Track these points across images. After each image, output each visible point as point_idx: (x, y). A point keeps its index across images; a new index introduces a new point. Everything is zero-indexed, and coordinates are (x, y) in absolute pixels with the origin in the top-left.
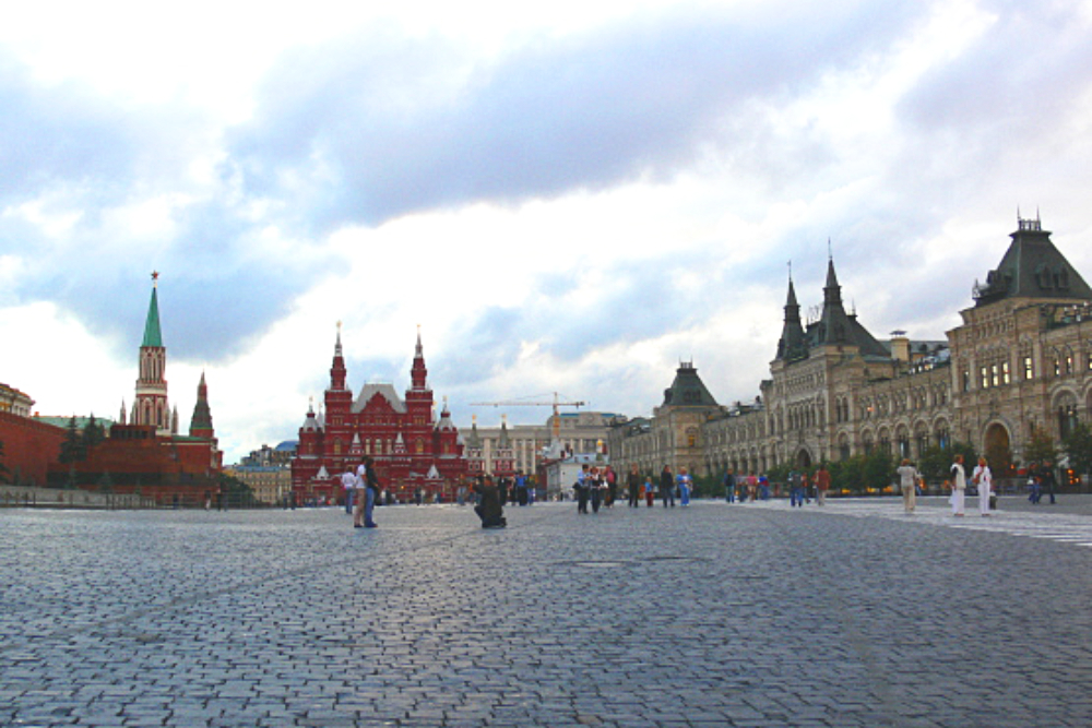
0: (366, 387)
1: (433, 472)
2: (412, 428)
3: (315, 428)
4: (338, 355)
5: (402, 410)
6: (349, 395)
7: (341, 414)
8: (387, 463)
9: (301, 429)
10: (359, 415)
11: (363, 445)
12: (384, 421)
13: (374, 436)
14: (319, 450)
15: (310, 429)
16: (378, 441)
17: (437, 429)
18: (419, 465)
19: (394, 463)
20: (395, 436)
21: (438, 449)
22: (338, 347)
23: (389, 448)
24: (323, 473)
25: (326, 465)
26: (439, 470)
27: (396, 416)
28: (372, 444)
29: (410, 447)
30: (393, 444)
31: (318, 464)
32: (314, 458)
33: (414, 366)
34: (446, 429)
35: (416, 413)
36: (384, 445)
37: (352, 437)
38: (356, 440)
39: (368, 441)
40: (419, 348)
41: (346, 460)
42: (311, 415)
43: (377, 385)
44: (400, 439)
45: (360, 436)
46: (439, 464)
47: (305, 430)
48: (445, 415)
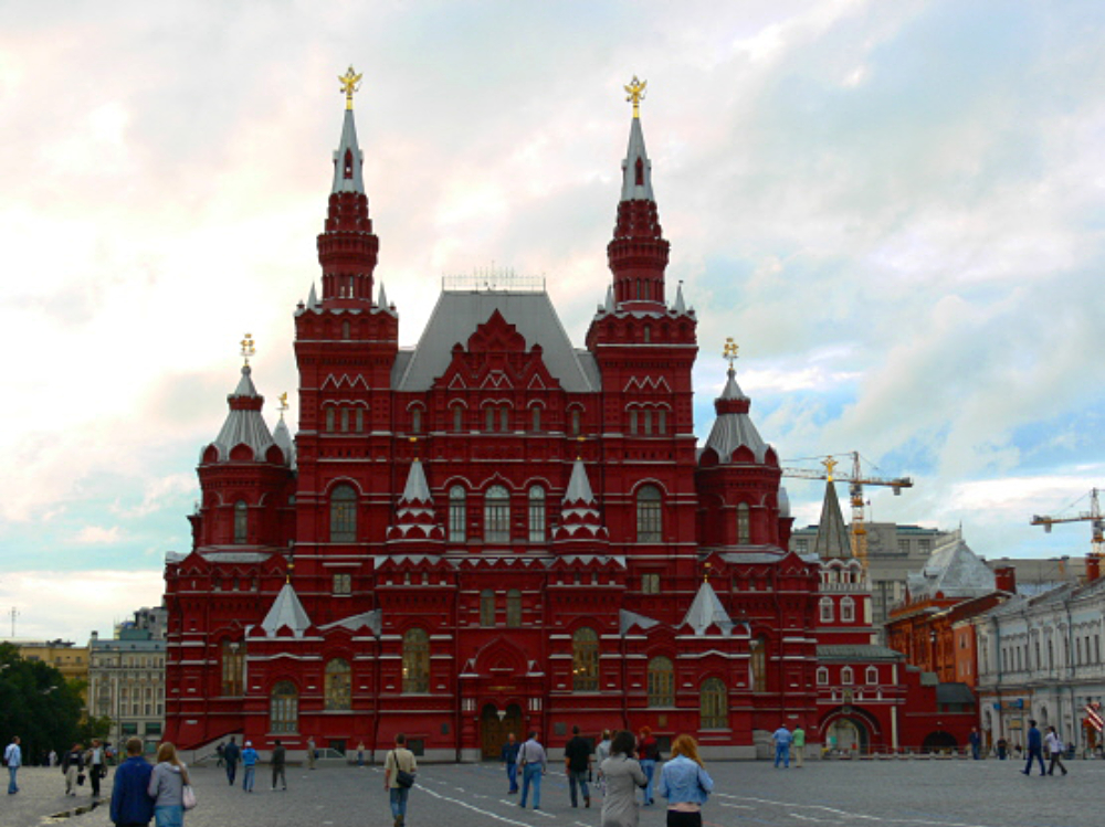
0: (449, 301)
1: (707, 610)
2: (625, 448)
3: (260, 452)
4: (348, 186)
5: (582, 379)
6: (387, 322)
7: (359, 392)
8: (536, 575)
9: (210, 452)
10: (427, 396)
11: (440, 505)
12: (520, 417)
13: (480, 474)
14: (273, 527)
15: (241, 451)
16: (497, 493)
17: (710, 453)
18: (651, 585)
19: (561, 572)
20: (565, 475)
21: (714, 529)
22: (349, 161)
23: (537, 516)
24: (286, 612)
25: (296, 584)
26: (729, 603)
27: (561, 402)
28: (474, 508)
29: (616, 515)
30: (554, 506)
31: (268, 579)
32: (255, 557)
33: (622, 228)
34: (743, 453)
35: (636, 394)
36: (519, 507)
37: (400, 476)
38: (416, 486)
39: (457, 493)
40: (638, 169)
41: (379, 561)
42: (246, 403)
43: (491, 294)
44: (579, 486)
45: (431, 474)
46: (727, 580)
47: (224, 456)
48: (732, 406)
